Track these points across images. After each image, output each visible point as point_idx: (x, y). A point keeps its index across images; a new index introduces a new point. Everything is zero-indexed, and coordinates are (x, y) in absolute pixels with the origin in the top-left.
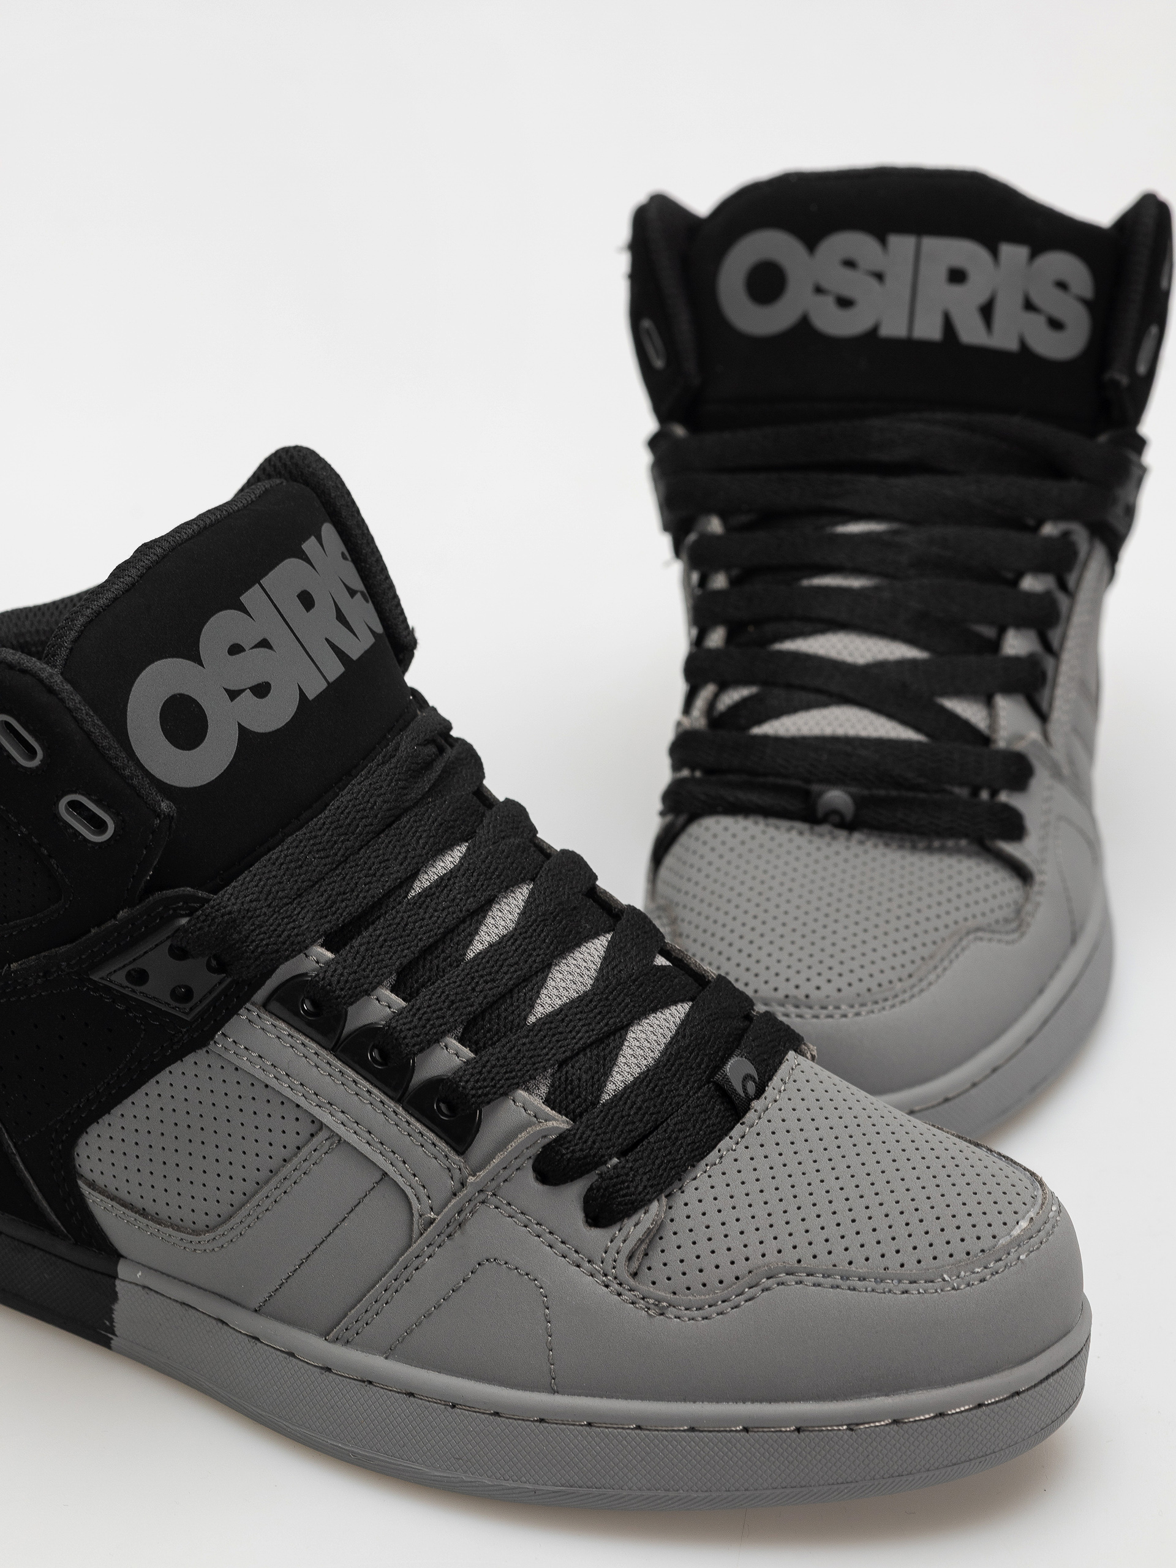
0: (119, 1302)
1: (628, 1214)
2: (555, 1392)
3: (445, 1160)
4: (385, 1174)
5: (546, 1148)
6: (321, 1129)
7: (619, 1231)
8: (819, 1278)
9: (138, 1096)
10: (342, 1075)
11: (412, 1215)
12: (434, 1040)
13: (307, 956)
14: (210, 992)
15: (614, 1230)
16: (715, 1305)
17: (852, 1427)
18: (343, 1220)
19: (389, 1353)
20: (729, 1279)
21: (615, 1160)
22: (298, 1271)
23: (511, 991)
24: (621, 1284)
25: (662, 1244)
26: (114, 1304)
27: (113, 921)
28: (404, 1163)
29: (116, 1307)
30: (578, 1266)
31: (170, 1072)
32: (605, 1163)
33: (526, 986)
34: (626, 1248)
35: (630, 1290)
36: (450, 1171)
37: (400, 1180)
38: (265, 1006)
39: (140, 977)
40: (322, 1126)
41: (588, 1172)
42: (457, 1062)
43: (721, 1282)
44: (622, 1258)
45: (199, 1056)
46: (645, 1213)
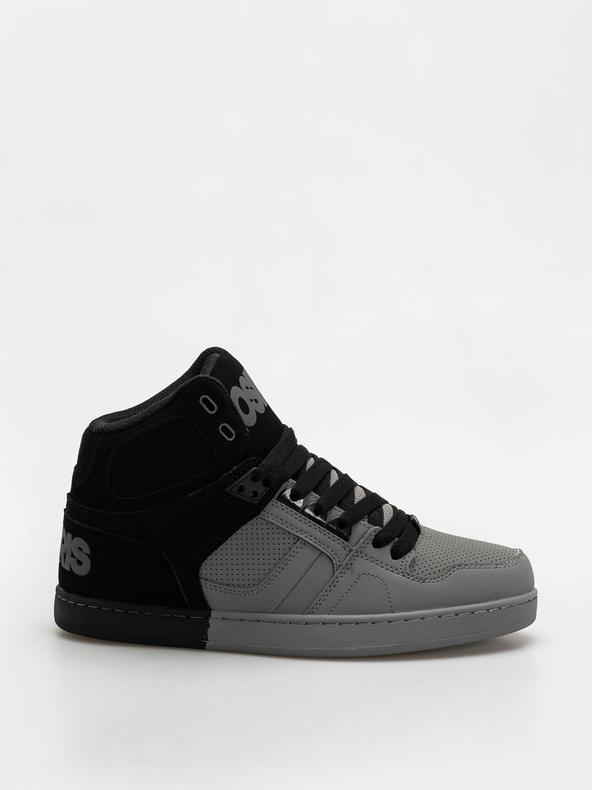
0: (211, 627)
1: (406, 554)
2: (393, 612)
3: (342, 544)
4: (322, 552)
5: (376, 536)
6: (298, 540)
7: (404, 559)
8: (468, 566)
9: (229, 541)
10: (305, 520)
11: (333, 564)
12: (331, 507)
13: (288, 482)
14: (263, 494)
15: (402, 559)
16: (440, 577)
17: (488, 611)
18: (307, 572)
19: (330, 612)
20: (441, 570)
21: (397, 539)
22: (291, 593)
23: (347, 494)
24: (408, 575)
25: (416, 564)
26: (208, 629)
27: (222, 477)
28: (328, 548)
29: (209, 630)
30: (393, 572)
31: (242, 529)
32: (394, 539)
33: (351, 493)
34: (408, 564)
35: (412, 576)
36: (344, 548)
37: (327, 553)
38: (278, 499)
39: (241, 489)
40: (299, 538)
41: (390, 542)
42: (340, 513)
43: (439, 571)
44: (407, 567)
45: (254, 521)
46: (410, 553)
